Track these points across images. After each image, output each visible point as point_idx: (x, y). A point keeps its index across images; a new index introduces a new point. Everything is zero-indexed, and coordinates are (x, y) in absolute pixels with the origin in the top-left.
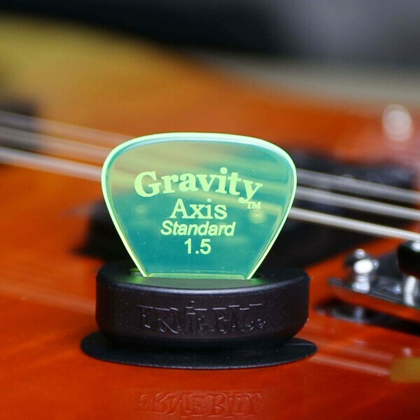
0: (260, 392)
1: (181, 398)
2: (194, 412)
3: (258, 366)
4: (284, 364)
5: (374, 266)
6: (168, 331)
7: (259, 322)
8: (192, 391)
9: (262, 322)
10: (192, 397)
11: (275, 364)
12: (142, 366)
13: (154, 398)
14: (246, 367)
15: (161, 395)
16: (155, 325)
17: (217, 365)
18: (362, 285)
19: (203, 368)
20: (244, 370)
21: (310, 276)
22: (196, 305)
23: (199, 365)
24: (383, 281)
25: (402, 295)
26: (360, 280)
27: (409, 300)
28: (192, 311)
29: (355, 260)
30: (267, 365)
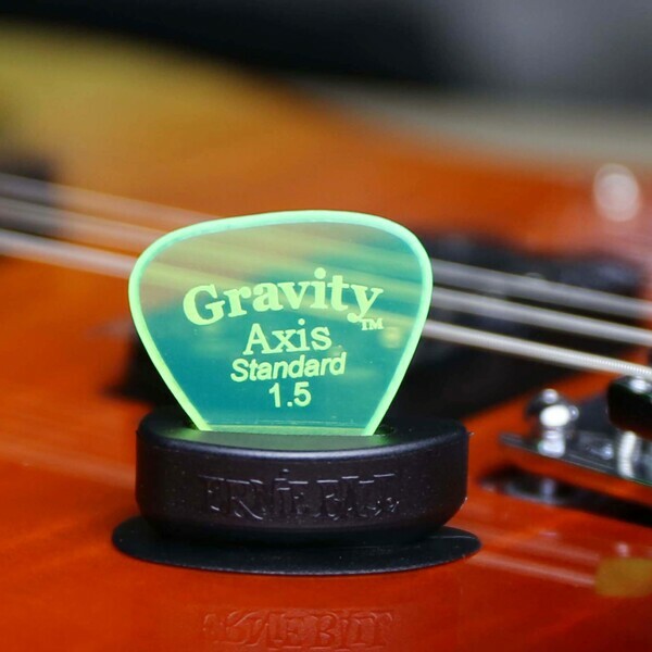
0: (391, 611)
1: (267, 620)
2: (288, 641)
3: (388, 570)
4: (428, 567)
5: (572, 416)
6: (247, 515)
7: (389, 503)
8: (283, 609)
9: (394, 502)
10: (285, 618)
11: (414, 567)
12: (205, 570)
13: (226, 619)
14: (368, 572)
15: (235, 616)
16: (228, 508)
17: (323, 569)
18: (553, 446)
19: (301, 573)
20: (365, 577)
21: (468, 431)
22: (290, 476)
23: (295, 569)
24: (586, 438)
25: (614, 461)
26: (549, 437)
27: (626, 469)
28: (284, 484)
29: (543, 406)
30: (401, 568)
